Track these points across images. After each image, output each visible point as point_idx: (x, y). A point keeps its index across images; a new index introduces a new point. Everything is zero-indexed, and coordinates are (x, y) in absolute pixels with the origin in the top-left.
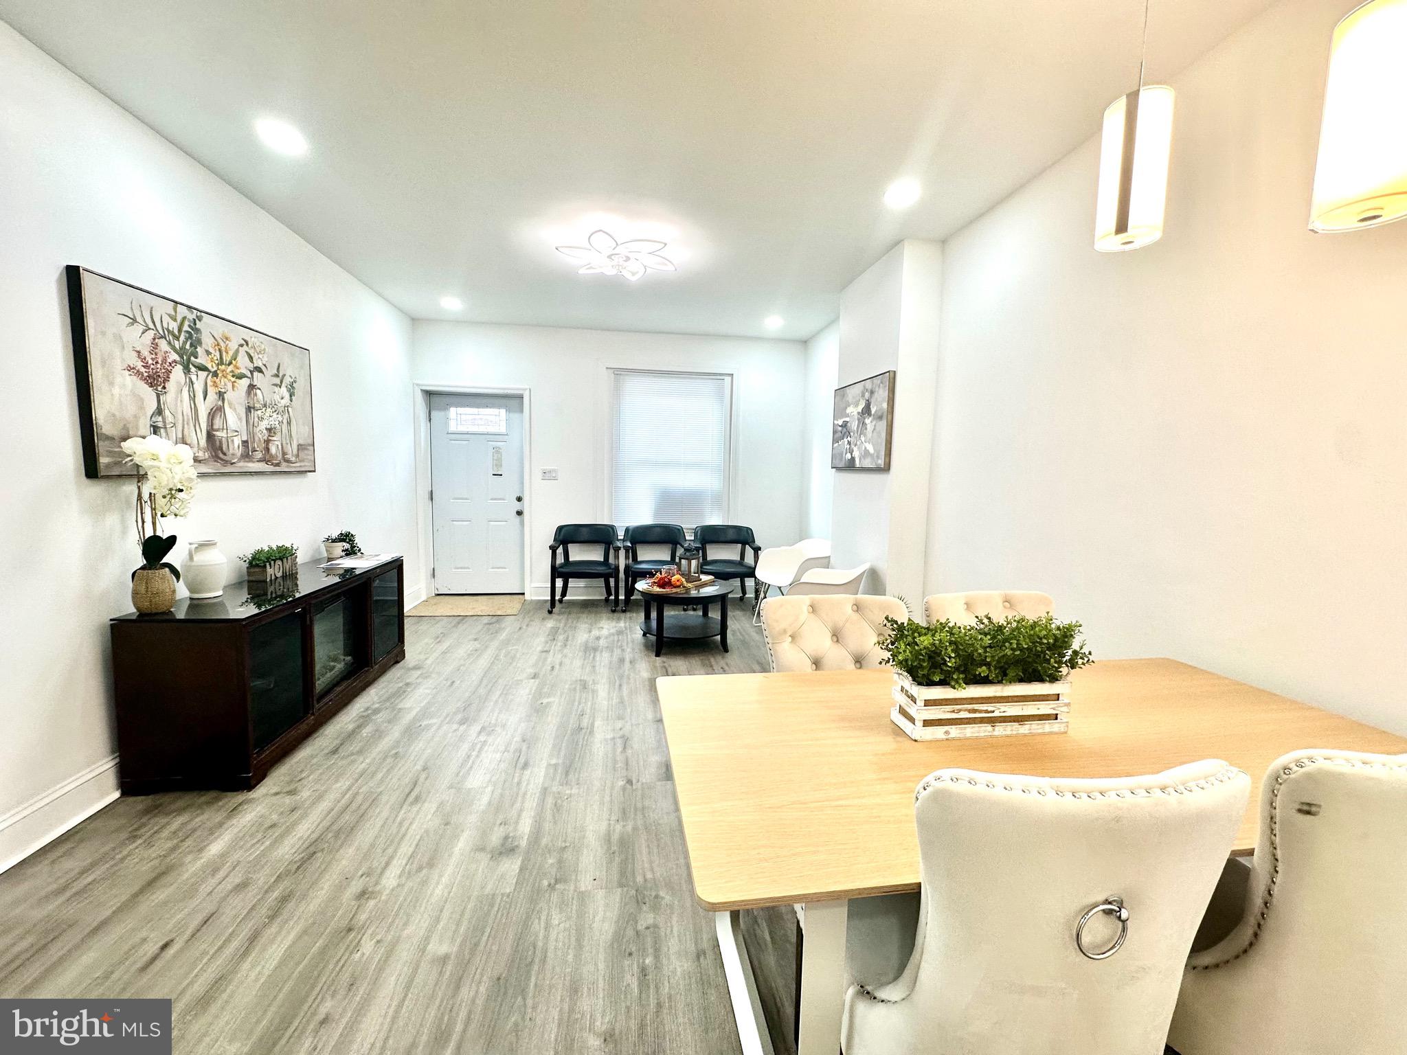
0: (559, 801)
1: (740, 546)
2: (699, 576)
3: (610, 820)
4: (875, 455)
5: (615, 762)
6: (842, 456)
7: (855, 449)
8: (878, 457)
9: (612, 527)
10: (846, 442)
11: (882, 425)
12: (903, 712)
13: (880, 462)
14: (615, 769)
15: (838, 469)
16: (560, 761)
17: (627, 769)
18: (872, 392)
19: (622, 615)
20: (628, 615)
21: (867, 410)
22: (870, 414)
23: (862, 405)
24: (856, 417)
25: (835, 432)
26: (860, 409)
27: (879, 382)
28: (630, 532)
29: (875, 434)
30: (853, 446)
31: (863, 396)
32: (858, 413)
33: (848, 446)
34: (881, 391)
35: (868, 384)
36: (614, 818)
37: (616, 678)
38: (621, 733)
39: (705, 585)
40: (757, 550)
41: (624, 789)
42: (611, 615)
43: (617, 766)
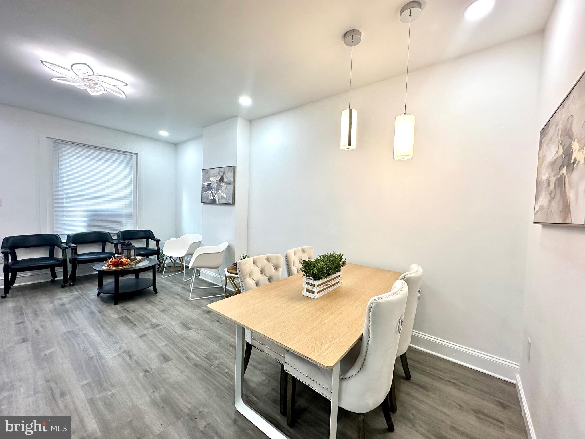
0: (107, 401)
1: (145, 240)
2: (135, 258)
3: (149, 394)
4: (227, 198)
5: (129, 365)
6: (208, 198)
7: (216, 195)
8: (229, 200)
9: (56, 236)
10: (210, 192)
11: (230, 187)
12: (308, 290)
13: (230, 201)
14: (132, 369)
15: (204, 203)
16: (89, 380)
17: (140, 366)
18: (224, 173)
19: (72, 288)
20: (76, 287)
21: (221, 180)
22: (223, 182)
23: (218, 178)
24: (216, 182)
25: (203, 188)
26: (218, 179)
27: (228, 170)
28: (71, 238)
29: (226, 190)
30: (214, 194)
31: (219, 174)
32: (217, 181)
33: (211, 194)
34: (229, 173)
35: (222, 170)
36: (150, 392)
37: (96, 323)
38: (122, 350)
39: (139, 261)
40: (158, 241)
41: (145, 376)
42: (63, 289)
43: (132, 367)
